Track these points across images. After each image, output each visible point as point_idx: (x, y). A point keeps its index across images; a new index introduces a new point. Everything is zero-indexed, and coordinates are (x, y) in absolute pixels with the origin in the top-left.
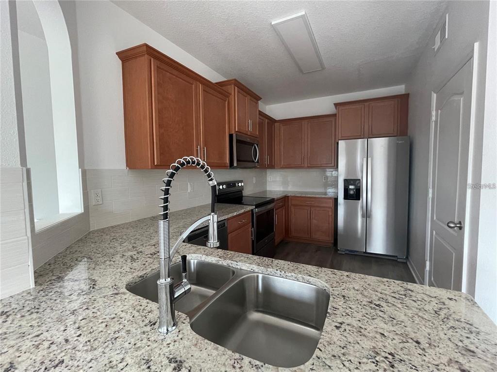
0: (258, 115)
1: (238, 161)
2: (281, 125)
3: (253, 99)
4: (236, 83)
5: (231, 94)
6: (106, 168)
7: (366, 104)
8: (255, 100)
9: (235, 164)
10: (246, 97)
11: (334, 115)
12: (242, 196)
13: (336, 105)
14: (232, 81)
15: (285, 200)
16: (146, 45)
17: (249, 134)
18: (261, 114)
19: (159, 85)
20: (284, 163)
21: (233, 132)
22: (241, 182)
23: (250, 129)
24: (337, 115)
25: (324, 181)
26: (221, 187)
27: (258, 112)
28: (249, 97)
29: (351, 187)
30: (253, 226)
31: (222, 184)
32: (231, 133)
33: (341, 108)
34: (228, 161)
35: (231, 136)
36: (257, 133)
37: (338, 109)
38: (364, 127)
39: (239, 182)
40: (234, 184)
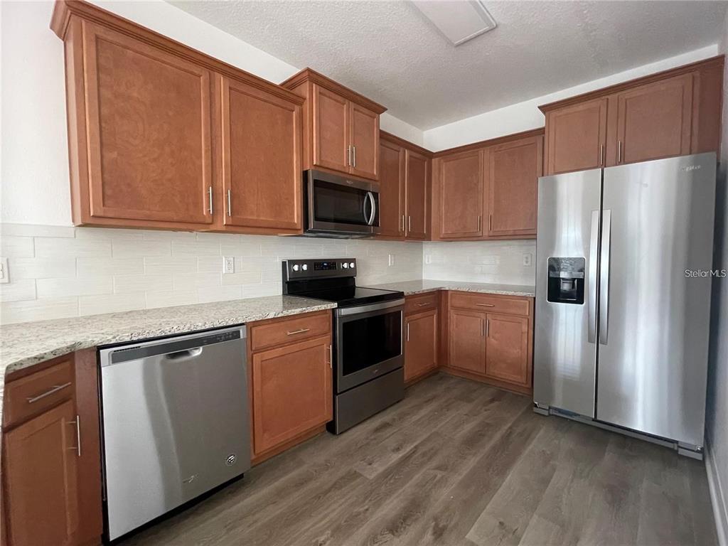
0: (376, 139)
1: (316, 219)
2: (442, 161)
4: (311, 76)
5: (305, 99)
8: (368, 111)
9: (311, 226)
10: (344, 104)
11: (540, 132)
12: (354, 287)
13: (544, 109)
14: (304, 75)
15: (438, 297)
17: (351, 171)
18: (384, 136)
20: (445, 231)
21: (308, 167)
22: (349, 261)
23: (353, 164)
24: (546, 130)
25: (525, 264)
27: (376, 133)
31: (299, 262)
32: (305, 170)
33: (554, 114)
34: (296, 221)
35: (305, 175)
36: (375, 173)
37: (548, 120)
38: (605, 148)
39: (344, 261)
40: (332, 264)
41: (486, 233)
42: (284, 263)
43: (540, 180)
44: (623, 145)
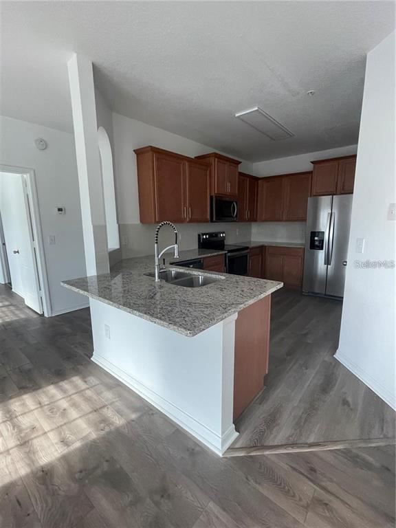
0: (237, 176)
1: (216, 216)
2: (264, 182)
3: (232, 164)
4: (216, 155)
5: (211, 164)
6: (130, 223)
7: (341, 161)
8: (234, 165)
9: (214, 219)
10: (226, 163)
11: (310, 173)
12: (224, 245)
13: (313, 163)
14: (212, 155)
15: (262, 249)
16: (151, 146)
17: (227, 194)
18: (240, 174)
19: (158, 169)
20: (265, 217)
21: (213, 194)
22: (223, 233)
23: (229, 190)
24: (313, 172)
26: (204, 237)
27: (237, 173)
28: (228, 163)
29: (316, 238)
30: (226, 266)
31: (206, 234)
32: (211, 195)
33: (317, 166)
34: (209, 217)
35: (211, 197)
36: (236, 193)
37: (314, 167)
38: (337, 183)
39: (221, 233)
40: (216, 235)
41: (284, 219)
42: (199, 235)
43: (309, 198)
44: (344, 183)
